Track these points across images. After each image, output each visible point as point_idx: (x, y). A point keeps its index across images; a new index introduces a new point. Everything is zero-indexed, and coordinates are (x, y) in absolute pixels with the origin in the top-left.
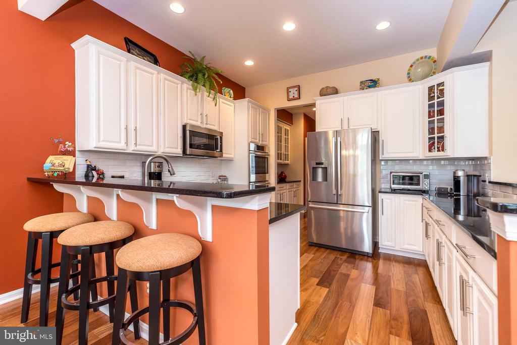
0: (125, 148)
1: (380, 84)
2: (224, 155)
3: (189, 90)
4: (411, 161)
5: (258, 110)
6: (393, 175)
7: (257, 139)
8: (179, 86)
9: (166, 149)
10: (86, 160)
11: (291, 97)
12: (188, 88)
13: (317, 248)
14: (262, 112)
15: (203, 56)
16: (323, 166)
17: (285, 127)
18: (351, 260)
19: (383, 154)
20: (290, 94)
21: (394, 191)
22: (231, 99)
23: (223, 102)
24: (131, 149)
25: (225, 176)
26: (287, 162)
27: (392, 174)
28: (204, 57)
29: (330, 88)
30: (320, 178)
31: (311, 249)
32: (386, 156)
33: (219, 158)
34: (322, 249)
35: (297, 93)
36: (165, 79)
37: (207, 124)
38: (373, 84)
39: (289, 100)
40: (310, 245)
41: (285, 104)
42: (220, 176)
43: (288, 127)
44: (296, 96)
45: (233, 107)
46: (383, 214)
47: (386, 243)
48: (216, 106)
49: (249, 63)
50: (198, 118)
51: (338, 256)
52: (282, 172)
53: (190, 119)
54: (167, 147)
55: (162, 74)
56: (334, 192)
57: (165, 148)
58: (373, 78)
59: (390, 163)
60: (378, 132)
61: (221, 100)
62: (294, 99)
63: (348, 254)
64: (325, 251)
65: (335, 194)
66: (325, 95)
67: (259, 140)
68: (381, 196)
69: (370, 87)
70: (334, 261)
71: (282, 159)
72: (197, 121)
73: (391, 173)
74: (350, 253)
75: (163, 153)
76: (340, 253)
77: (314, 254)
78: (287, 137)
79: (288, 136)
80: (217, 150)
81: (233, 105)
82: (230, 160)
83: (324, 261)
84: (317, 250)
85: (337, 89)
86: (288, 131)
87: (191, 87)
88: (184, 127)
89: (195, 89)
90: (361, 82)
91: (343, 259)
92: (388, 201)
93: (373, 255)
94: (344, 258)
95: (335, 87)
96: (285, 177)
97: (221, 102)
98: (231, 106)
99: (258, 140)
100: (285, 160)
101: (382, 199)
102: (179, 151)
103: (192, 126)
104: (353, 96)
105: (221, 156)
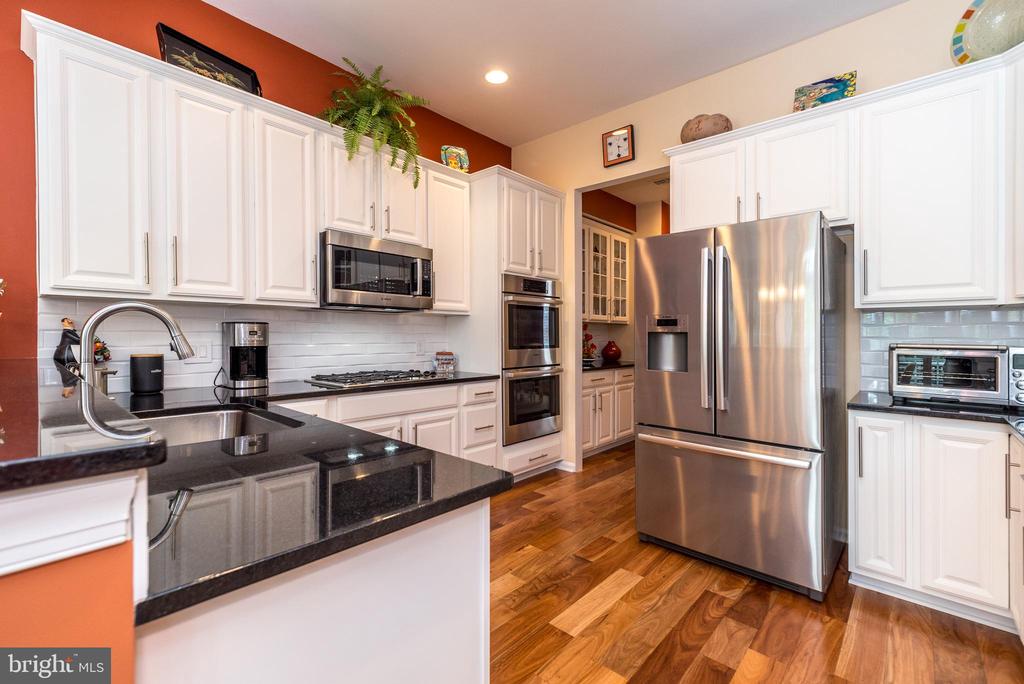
0: (146, 289)
1: (857, 87)
2: (437, 305)
3: (335, 149)
4: (947, 313)
5: (528, 194)
6: (898, 356)
7: (525, 265)
8: (308, 140)
9: (268, 291)
10: (63, 321)
11: (612, 157)
12: (333, 145)
13: (657, 553)
14: (540, 199)
15: (377, 66)
16: (679, 329)
17: (613, 236)
18: (755, 605)
19: (865, 293)
20: (610, 149)
21: (903, 405)
22: (462, 171)
23: (436, 179)
24: (163, 291)
25: (451, 354)
26: (620, 318)
27: (895, 353)
28: (380, 68)
29: (707, 117)
30: (668, 362)
31: (639, 557)
32: (876, 296)
33: (426, 311)
34: (674, 559)
35: (626, 145)
36: (267, 122)
37: (388, 230)
38: (836, 90)
39: (608, 165)
40: (642, 541)
41: (599, 176)
42: (438, 354)
43: (624, 238)
44: (625, 153)
45: (468, 189)
46: (861, 475)
47: (873, 563)
48: (415, 187)
49: (497, 77)
50: (364, 215)
51: (715, 588)
52: (610, 343)
53: (339, 219)
54: (274, 287)
55: (257, 111)
56: (705, 402)
57: (266, 288)
58: (837, 74)
59: (889, 319)
60: (851, 227)
61: (432, 173)
62: (620, 161)
63: (746, 582)
64: (680, 567)
65: (709, 409)
66: (694, 140)
67: (532, 267)
68: (855, 419)
69: (823, 100)
70: (696, 606)
71: (608, 311)
72: (361, 224)
73: (892, 349)
74: (753, 578)
75: (258, 300)
76: (723, 577)
77: (644, 574)
78: (620, 261)
79: (624, 258)
80: (415, 293)
81: (466, 185)
82: (460, 317)
83: (665, 602)
84: (659, 559)
85: (727, 120)
86: (624, 245)
87: (341, 141)
88: (323, 236)
89: (351, 146)
90: (800, 92)
91: (727, 604)
92: (881, 434)
93: (825, 595)
94: (734, 595)
95: (721, 116)
96: (618, 354)
97: (431, 179)
98: (462, 187)
99: (528, 268)
100: (617, 314)
101: (860, 429)
102: (308, 295)
103: (344, 234)
104: (774, 133)
105: (430, 306)
